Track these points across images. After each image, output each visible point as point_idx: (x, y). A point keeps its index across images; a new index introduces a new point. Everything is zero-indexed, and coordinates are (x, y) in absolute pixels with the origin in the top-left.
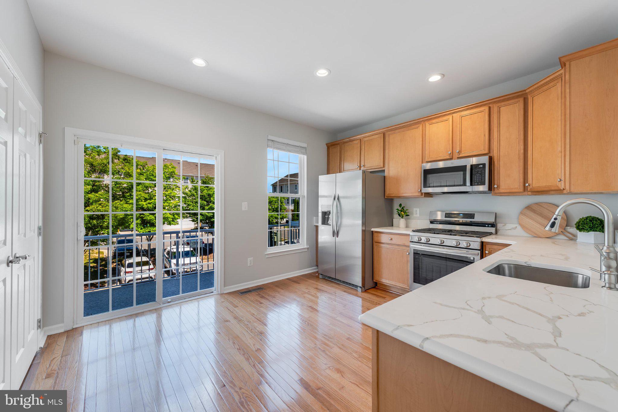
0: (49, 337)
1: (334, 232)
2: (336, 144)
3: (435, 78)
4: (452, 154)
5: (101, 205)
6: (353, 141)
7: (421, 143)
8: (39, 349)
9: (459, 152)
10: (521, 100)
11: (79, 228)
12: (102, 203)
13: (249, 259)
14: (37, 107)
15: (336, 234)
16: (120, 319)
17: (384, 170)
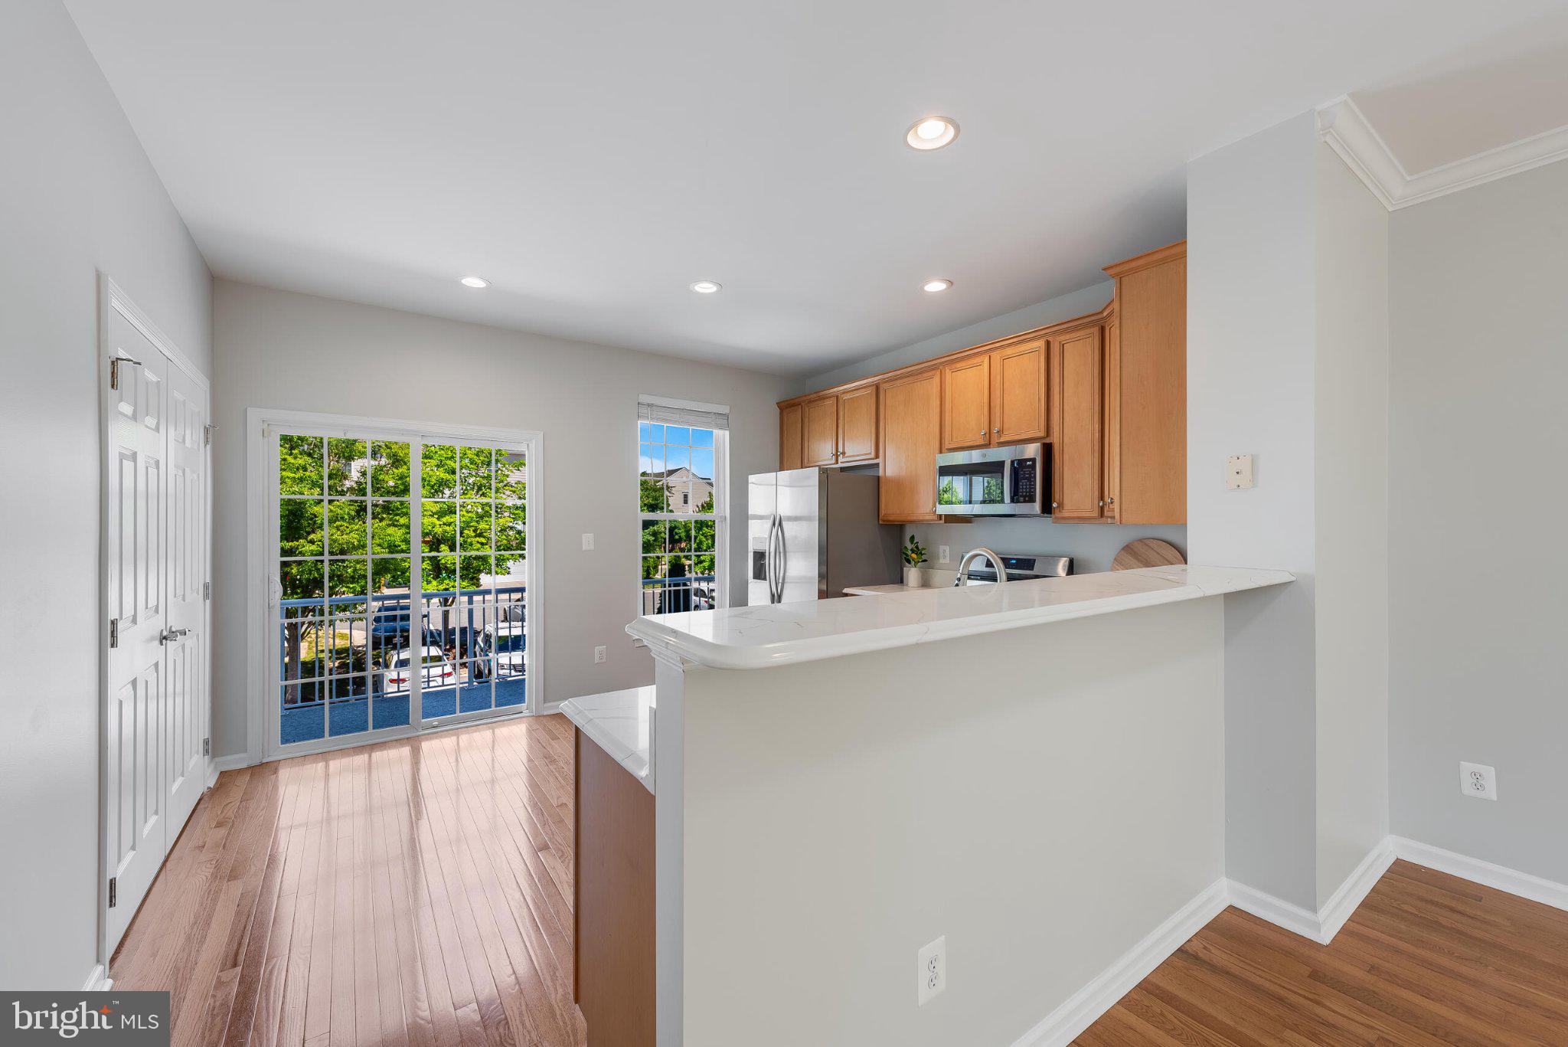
0: (223, 774)
1: (773, 596)
2: (794, 405)
3: (935, 287)
4: (988, 435)
5: (338, 530)
6: (824, 399)
7: (938, 410)
8: (206, 790)
9: (1000, 432)
10: (1096, 330)
11: (271, 585)
12: (341, 526)
13: (597, 649)
14: (202, 385)
15: (776, 598)
16: (343, 752)
17: (878, 464)
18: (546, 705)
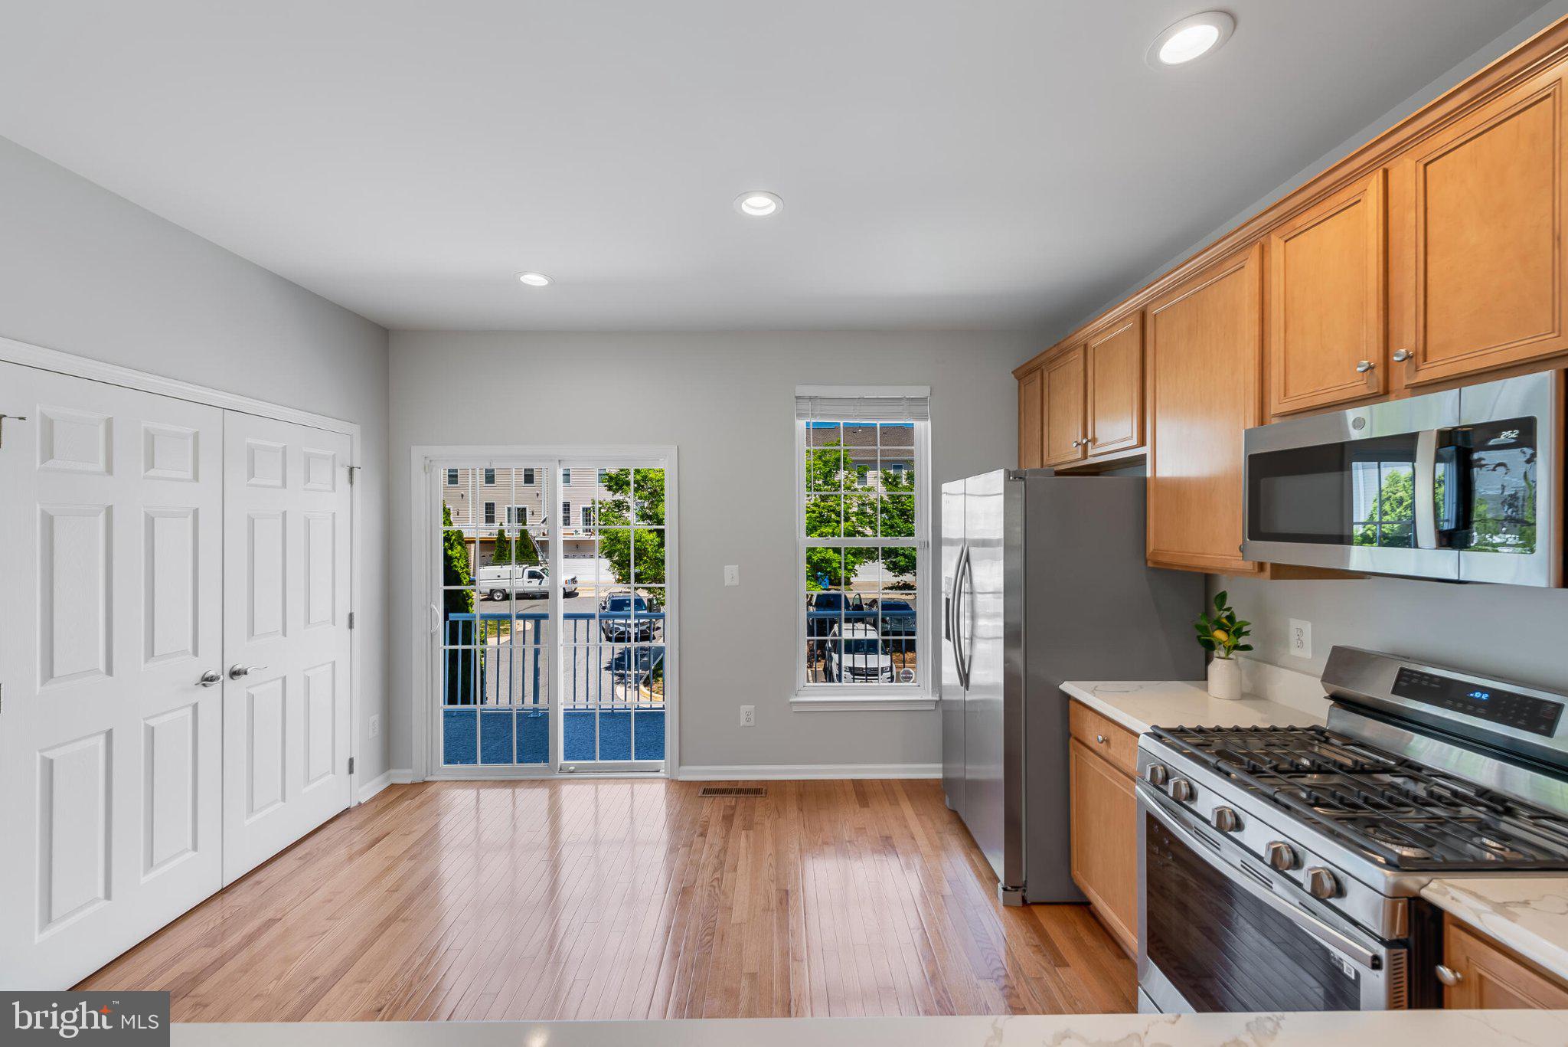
2: (1031, 371)
6: (1068, 352)
9: (1419, 357)
11: (433, 613)
13: (743, 709)
17: (1143, 457)
18: (683, 768)
